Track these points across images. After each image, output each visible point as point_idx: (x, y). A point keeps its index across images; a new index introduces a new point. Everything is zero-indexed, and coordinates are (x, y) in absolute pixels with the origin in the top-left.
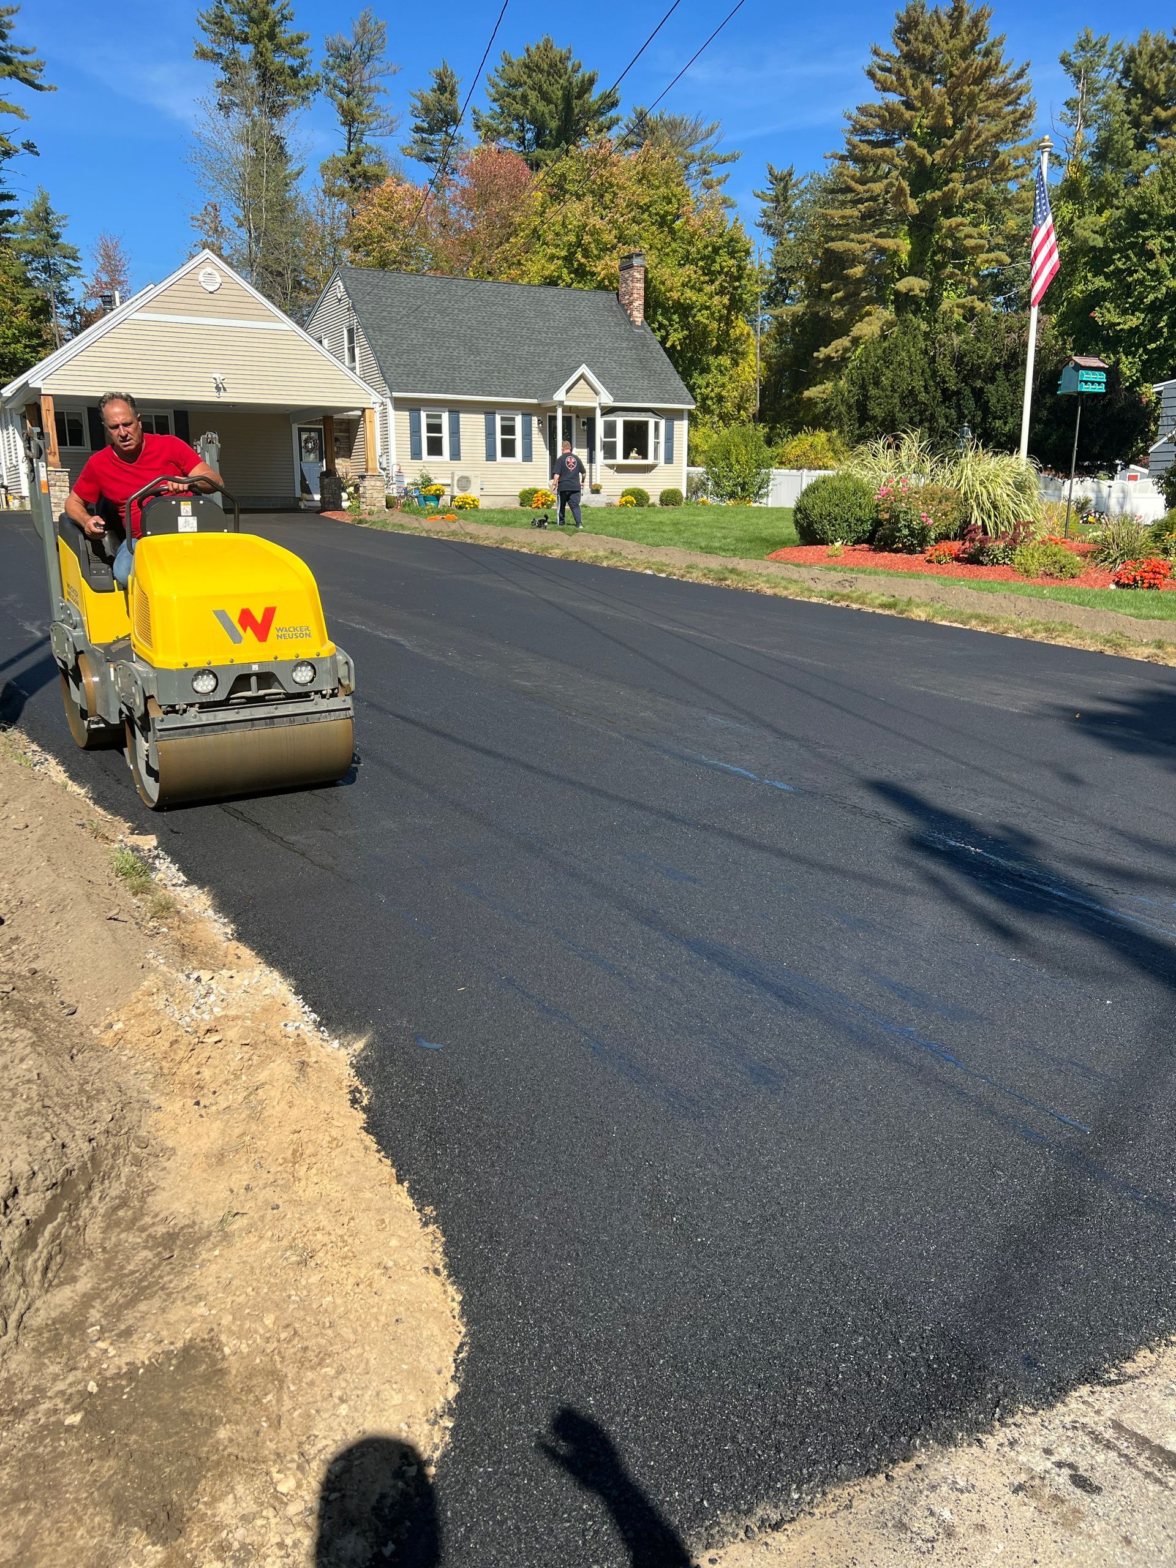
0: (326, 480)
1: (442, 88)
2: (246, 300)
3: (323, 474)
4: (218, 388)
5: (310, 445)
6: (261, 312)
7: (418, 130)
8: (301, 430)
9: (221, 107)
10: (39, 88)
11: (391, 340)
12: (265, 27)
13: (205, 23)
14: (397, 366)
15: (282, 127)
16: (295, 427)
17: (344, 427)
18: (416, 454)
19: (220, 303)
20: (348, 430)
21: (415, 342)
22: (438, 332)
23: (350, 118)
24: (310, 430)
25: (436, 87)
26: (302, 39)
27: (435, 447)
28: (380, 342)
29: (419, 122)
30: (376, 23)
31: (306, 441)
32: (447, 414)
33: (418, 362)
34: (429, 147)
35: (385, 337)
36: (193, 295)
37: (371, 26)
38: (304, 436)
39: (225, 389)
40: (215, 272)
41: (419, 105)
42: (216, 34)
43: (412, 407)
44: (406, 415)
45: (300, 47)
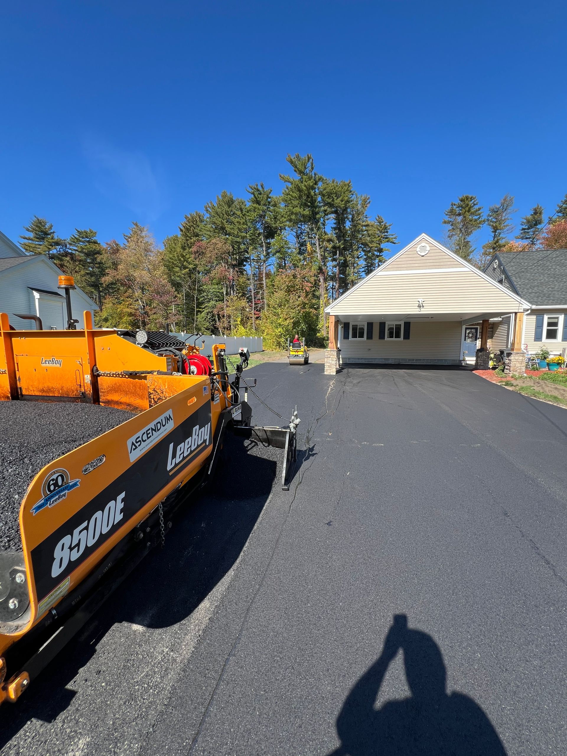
0: (480, 354)
1: (536, 213)
2: (444, 257)
3: (478, 350)
4: (419, 306)
5: (470, 335)
6: (452, 263)
7: (523, 229)
8: (466, 329)
9: (449, 237)
10: (395, 243)
11: (527, 281)
12: (467, 209)
13: (447, 213)
14: (530, 293)
15: (468, 239)
16: (464, 327)
17: (490, 326)
18: (538, 338)
19: (428, 261)
20: (492, 328)
21: (543, 281)
22: (558, 275)
23: (495, 229)
24: (471, 328)
25: (533, 213)
26: (480, 209)
27: (552, 334)
28: (520, 283)
29: (524, 227)
30: (510, 198)
31: (469, 333)
32: (563, 316)
33: (545, 291)
34: (527, 234)
35: (522, 280)
36: (412, 259)
37: (508, 199)
38: (468, 332)
39: (423, 306)
40: (427, 245)
41: (525, 221)
42: (450, 215)
43: (538, 313)
44: (534, 317)
45: (479, 212)
